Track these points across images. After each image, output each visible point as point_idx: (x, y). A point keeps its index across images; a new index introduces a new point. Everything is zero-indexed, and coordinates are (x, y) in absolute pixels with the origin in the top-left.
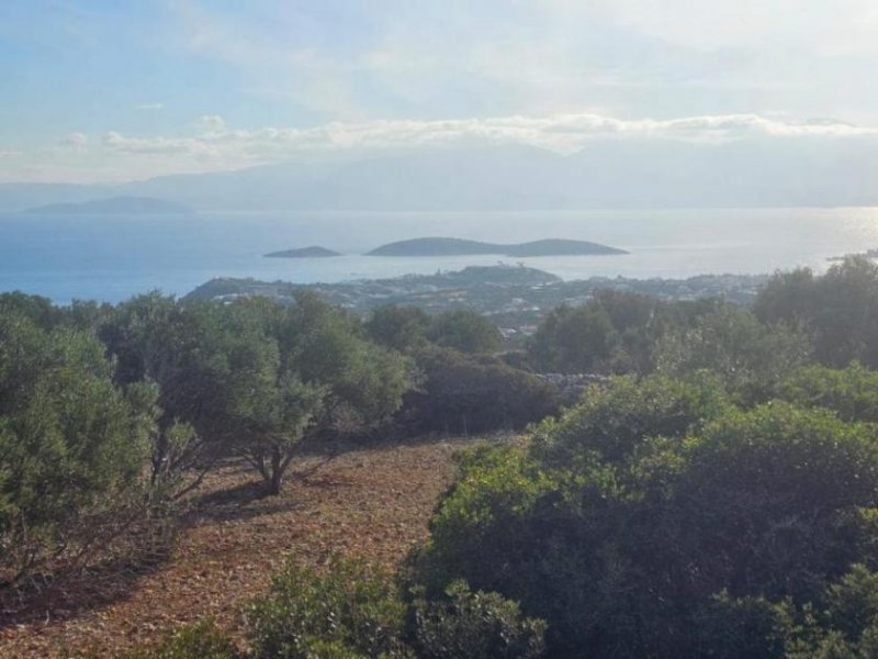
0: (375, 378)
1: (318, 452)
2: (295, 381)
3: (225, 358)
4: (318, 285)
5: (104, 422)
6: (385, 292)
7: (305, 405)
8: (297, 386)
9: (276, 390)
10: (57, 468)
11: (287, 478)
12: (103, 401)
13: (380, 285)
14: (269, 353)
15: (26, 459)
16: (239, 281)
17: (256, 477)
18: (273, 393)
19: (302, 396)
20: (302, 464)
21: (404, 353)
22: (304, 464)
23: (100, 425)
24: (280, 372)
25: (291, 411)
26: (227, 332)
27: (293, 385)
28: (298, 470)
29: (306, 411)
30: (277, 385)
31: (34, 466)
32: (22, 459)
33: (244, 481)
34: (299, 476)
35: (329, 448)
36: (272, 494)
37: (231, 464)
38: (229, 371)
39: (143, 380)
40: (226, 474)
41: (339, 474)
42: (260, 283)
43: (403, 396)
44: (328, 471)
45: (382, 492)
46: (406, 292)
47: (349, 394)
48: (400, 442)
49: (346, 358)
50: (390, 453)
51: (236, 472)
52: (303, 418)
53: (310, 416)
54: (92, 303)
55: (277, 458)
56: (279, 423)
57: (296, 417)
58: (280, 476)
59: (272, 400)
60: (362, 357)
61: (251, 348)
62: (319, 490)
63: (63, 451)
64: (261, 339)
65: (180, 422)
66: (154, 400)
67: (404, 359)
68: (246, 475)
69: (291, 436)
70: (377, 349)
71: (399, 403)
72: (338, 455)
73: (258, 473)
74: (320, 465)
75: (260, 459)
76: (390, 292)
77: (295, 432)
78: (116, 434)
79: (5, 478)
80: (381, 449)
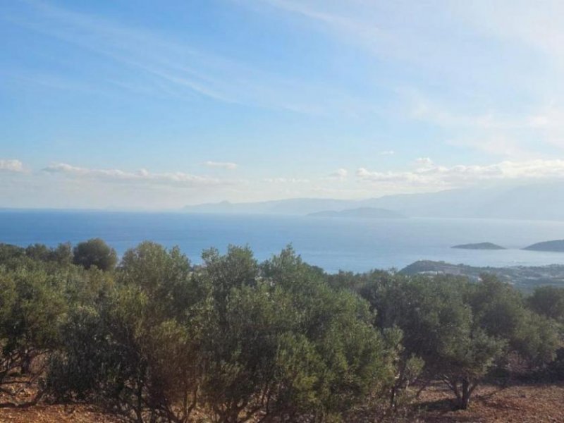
0: (537, 337)
1: (494, 384)
2: (484, 335)
3: (437, 315)
4: (488, 268)
5: (370, 351)
6: (535, 276)
7: (490, 352)
8: (484, 338)
9: (469, 340)
10: (342, 378)
11: (472, 399)
12: (370, 337)
13: (532, 271)
14: (465, 314)
15: (326, 370)
16: (435, 263)
17: (452, 396)
18: (467, 342)
19: (488, 346)
20: (482, 391)
21: (558, 321)
22: (483, 391)
23: (367, 353)
24: (473, 327)
25: (480, 355)
26: (438, 298)
27: (481, 337)
28: (479, 394)
29: (491, 355)
30: (471, 337)
31: (331, 376)
32: (323, 370)
33: (443, 397)
34: (481, 398)
35: (501, 381)
36: (462, 409)
37: (433, 385)
38: (439, 324)
39: (392, 327)
40: (431, 391)
41: (509, 400)
42: (449, 265)
43: (558, 351)
44: (500, 397)
45: (541, 417)
46: (551, 277)
47: (518, 346)
48: (552, 382)
49: (516, 321)
50: (545, 390)
51: (437, 391)
52: (488, 361)
53: (492, 359)
54: (350, 273)
55: (465, 384)
56: (472, 362)
57: (484, 360)
58: (467, 398)
59: (467, 346)
60: (527, 322)
61: (454, 310)
62: (495, 410)
63: (346, 367)
64: (461, 305)
65: (415, 357)
66: (399, 340)
67: (558, 325)
68: (444, 393)
69: (479, 372)
70: (537, 317)
71: (554, 356)
72: (507, 387)
73: (453, 392)
74: (494, 392)
75: (454, 384)
76: (539, 276)
77: (481, 370)
78: (377, 360)
79: (313, 381)
80: (539, 386)
